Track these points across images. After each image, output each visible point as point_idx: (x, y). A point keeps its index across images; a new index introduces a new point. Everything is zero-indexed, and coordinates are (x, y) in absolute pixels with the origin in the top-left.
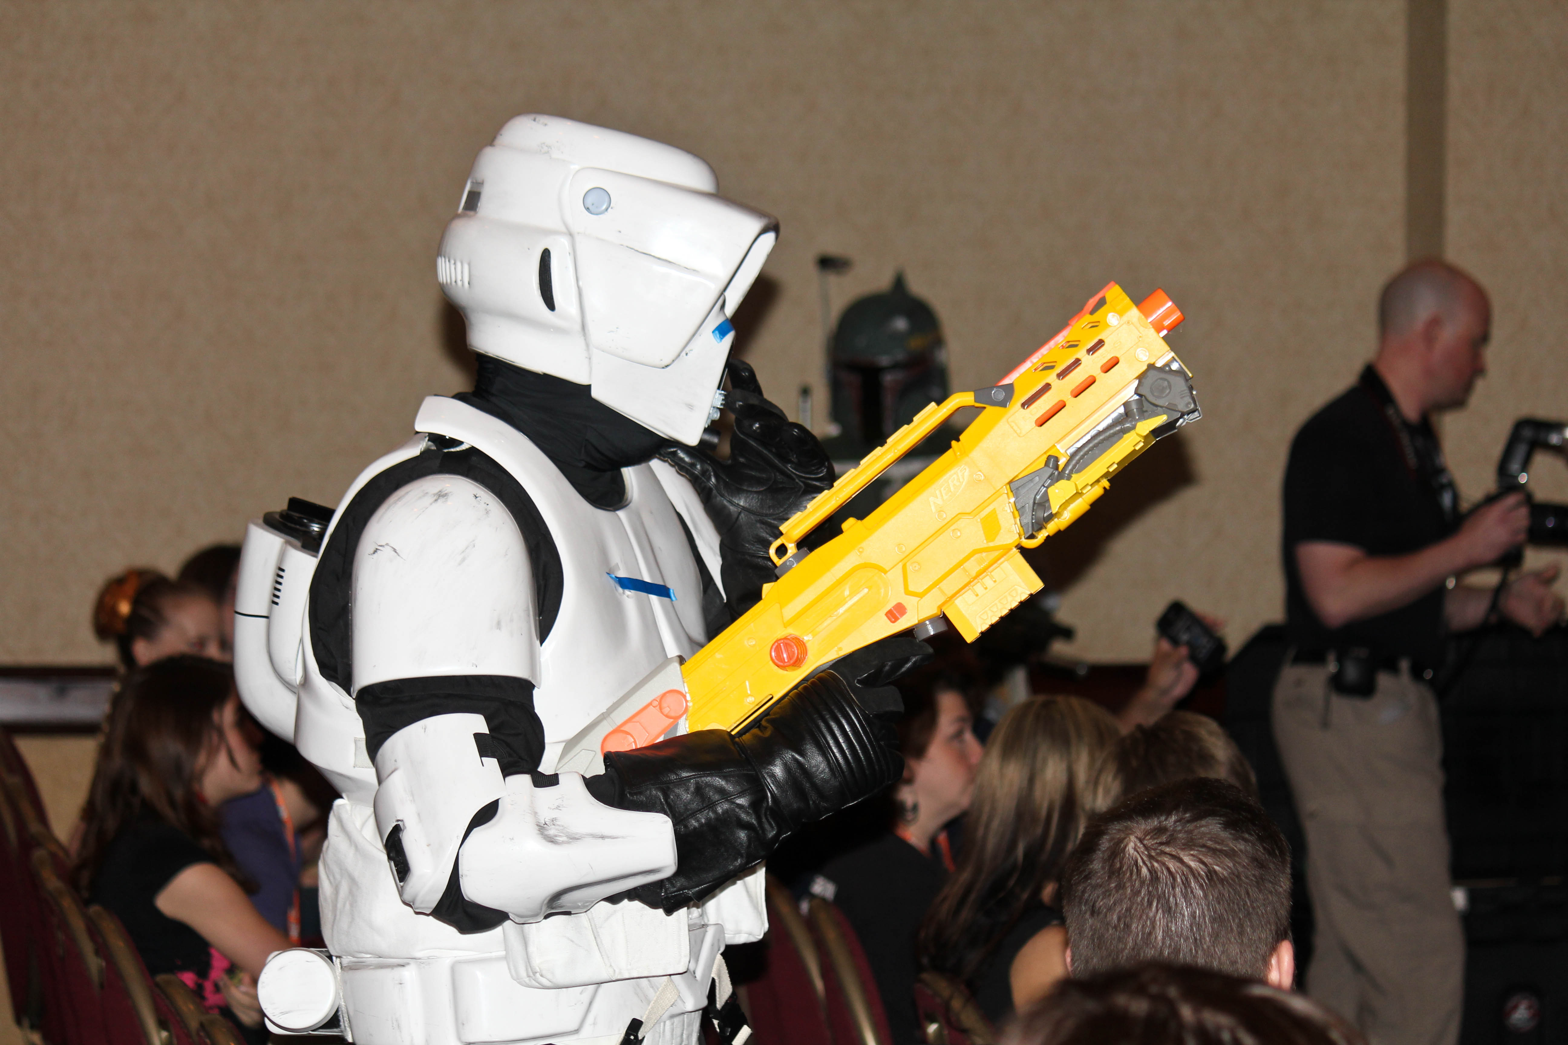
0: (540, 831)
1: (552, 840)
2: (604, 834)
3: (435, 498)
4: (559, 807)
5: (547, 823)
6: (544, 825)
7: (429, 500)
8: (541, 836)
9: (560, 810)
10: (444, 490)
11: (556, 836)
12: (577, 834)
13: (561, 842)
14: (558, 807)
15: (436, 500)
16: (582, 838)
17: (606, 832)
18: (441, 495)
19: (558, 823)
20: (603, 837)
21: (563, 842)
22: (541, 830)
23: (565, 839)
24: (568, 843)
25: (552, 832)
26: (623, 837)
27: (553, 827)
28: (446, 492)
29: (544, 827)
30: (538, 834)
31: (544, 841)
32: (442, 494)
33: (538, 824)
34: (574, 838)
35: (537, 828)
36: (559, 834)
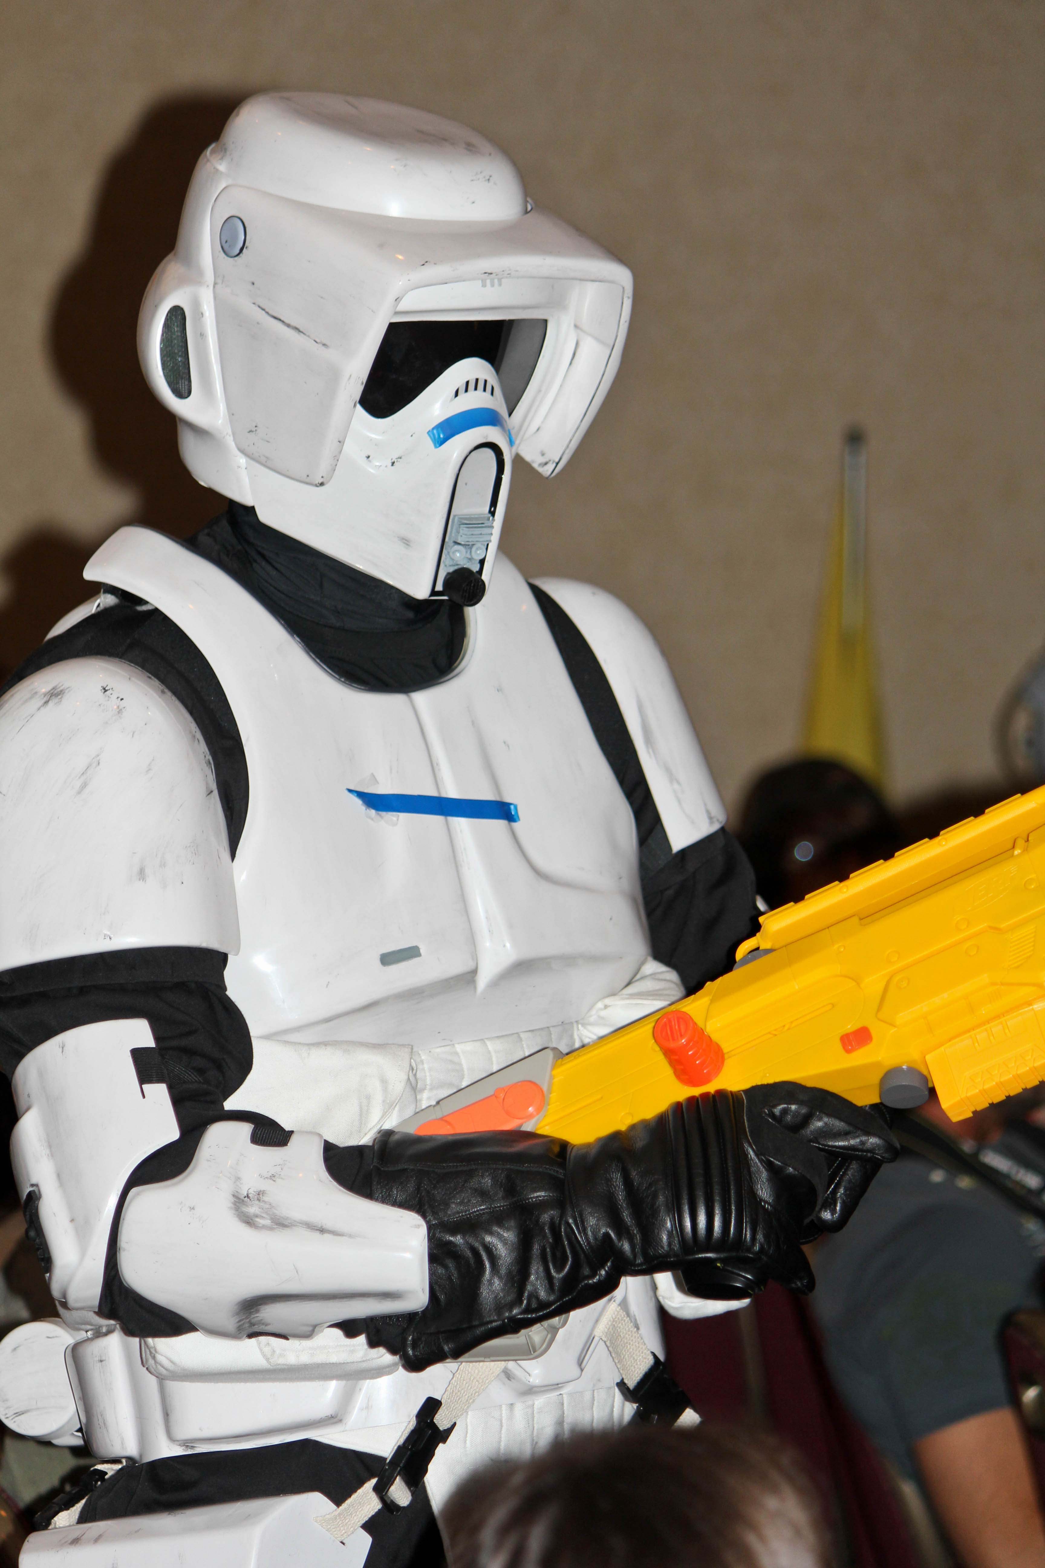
0: (235, 1205)
1: (249, 1221)
2: (324, 1227)
3: (45, 699)
4: (274, 1176)
5: (250, 1195)
6: (245, 1197)
7: (37, 702)
8: (233, 1212)
9: (274, 1181)
10: (60, 685)
11: (257, 1216)
12: (287, 1218)
13: (261, 1225)
14: (272, 1177)
15: (46, 702)
16: (291, 1225)
17: (329, 1225)
18: (55, 694)
19: (265, 1198)
20: (322, 1230)
21: (264, 1227)
22: (237, 1204)
23: (267, 1222)
24: (270, 1229)
25: (252, 1209)
26: (350, 1236)
27: (257, 1202)
28: (61, 688)
29: (243, 1201)
30: (230, 1208)
31: (237, 1219)
32: (56, 692)
33: (236, 1194)
34: (281, 1224)
35: (232, 1199)
36: (263, 1215)
